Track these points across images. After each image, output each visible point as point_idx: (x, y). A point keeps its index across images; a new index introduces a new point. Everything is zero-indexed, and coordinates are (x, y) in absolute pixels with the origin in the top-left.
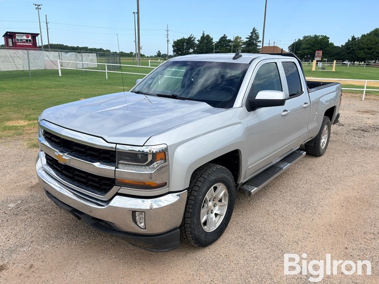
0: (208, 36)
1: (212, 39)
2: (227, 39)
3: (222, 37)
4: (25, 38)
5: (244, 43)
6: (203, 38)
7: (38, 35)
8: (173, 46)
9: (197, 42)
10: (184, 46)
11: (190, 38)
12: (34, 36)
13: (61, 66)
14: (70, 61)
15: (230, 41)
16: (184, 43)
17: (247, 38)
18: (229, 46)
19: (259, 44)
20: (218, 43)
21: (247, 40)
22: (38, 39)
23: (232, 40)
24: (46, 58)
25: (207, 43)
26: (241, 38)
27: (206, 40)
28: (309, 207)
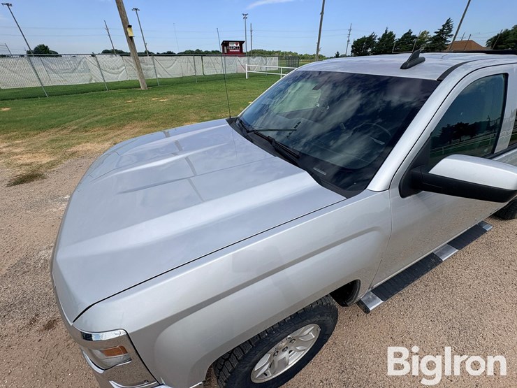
0: (391, 33)
1: (394, 36)
2: (412, 35)
3: (406, 34)
4: (235, 45)
5: (430, 39)
6: (385, 35)
7: (243, 42)
8: (352, 46)
9: (377, 40)
10: (363, 45)
11: (371, 37)
12: (241, 43)
13: (249, 69)
14: (257, 65)
15: (414, 37)
16: (363, 42)
17: (436, 32)
18: (411, 43)
19: (449, 39)
20: (400, 40)
21: (436, 34)
22: (244, 45)
23: (417, 36)
24: (238, 63)
25: (388, 41)
26: (428, 33)
27: (388, 37)
28: (473, 342)
